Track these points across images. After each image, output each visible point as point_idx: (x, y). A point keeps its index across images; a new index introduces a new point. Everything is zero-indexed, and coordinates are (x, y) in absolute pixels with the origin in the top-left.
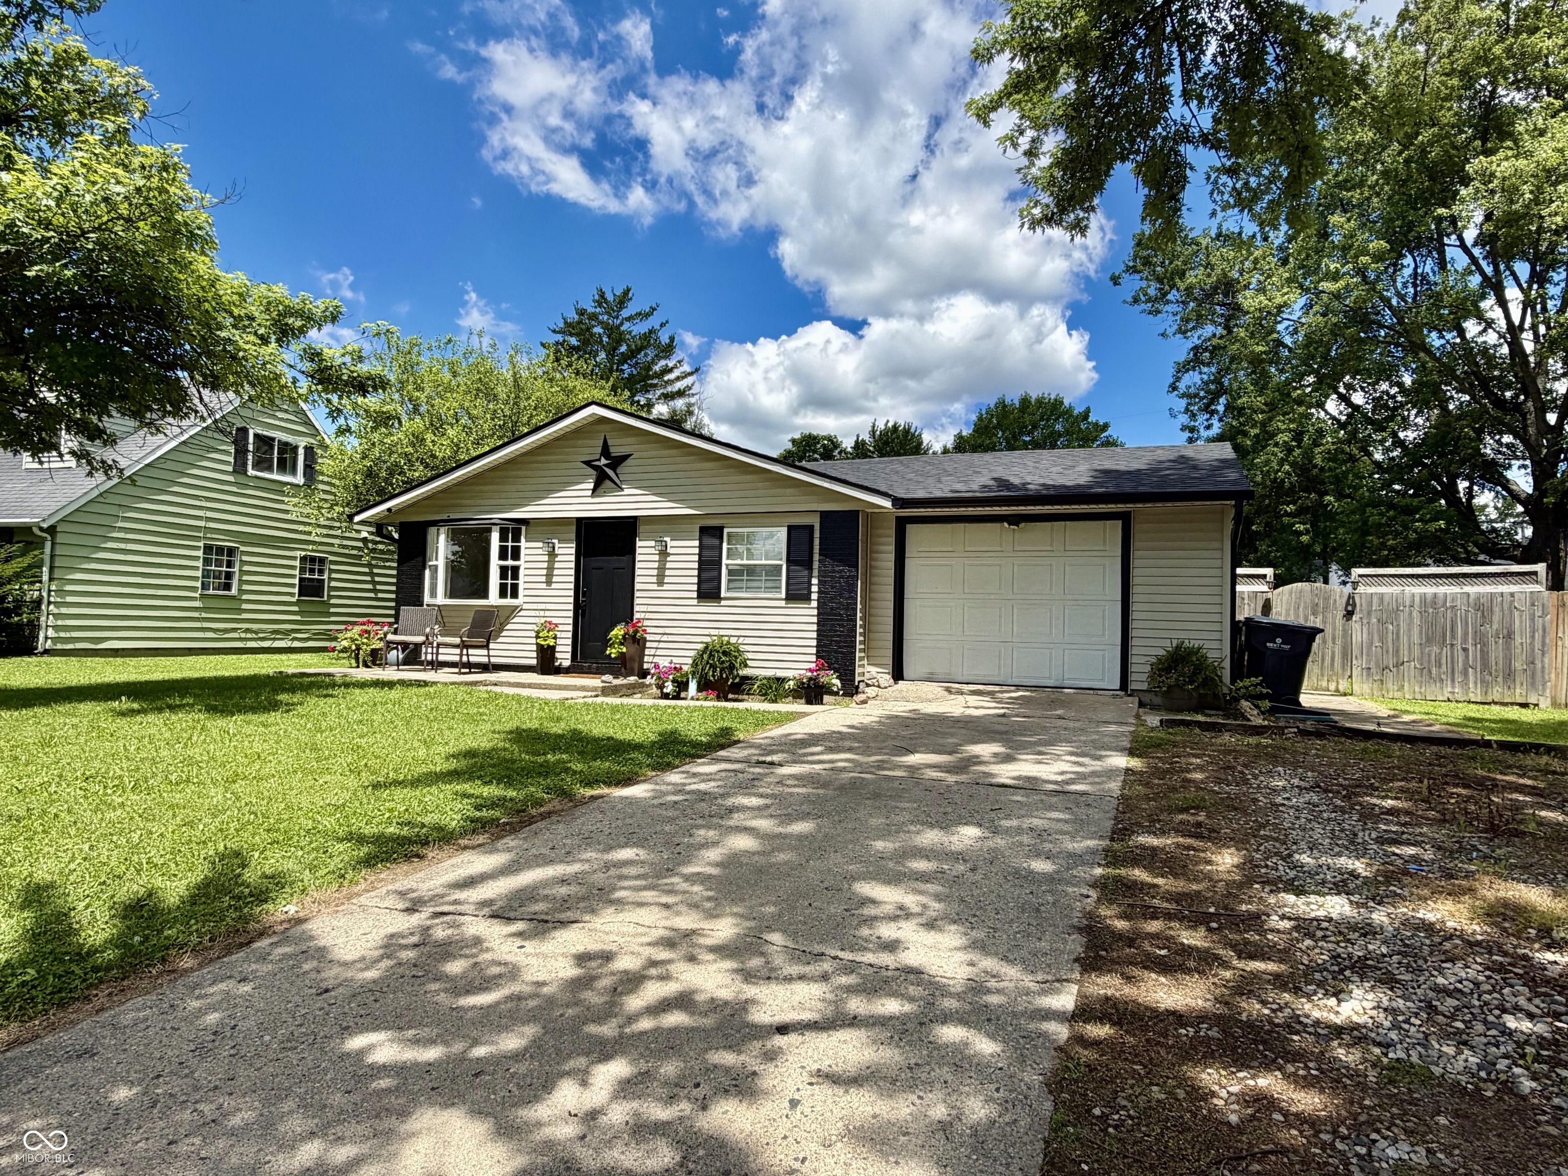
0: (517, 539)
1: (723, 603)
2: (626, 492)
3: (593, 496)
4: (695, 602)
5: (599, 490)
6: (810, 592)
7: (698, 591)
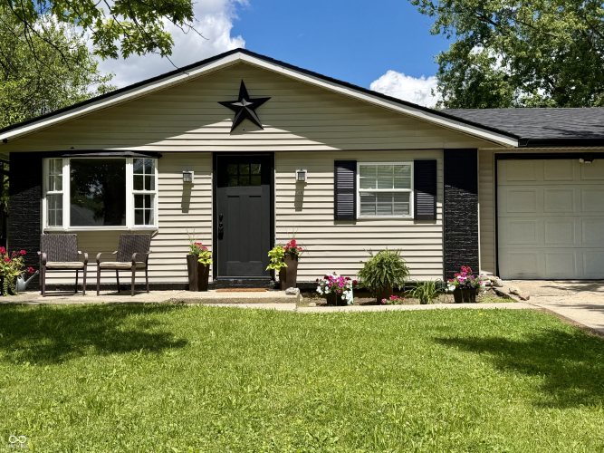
0: (149, 170)
1: (358, 224)
2: (266, 130)
3: (231, 133)
4: (332, 224)
5: (238, 128)
6: (435, 213)
7: (335, 214)
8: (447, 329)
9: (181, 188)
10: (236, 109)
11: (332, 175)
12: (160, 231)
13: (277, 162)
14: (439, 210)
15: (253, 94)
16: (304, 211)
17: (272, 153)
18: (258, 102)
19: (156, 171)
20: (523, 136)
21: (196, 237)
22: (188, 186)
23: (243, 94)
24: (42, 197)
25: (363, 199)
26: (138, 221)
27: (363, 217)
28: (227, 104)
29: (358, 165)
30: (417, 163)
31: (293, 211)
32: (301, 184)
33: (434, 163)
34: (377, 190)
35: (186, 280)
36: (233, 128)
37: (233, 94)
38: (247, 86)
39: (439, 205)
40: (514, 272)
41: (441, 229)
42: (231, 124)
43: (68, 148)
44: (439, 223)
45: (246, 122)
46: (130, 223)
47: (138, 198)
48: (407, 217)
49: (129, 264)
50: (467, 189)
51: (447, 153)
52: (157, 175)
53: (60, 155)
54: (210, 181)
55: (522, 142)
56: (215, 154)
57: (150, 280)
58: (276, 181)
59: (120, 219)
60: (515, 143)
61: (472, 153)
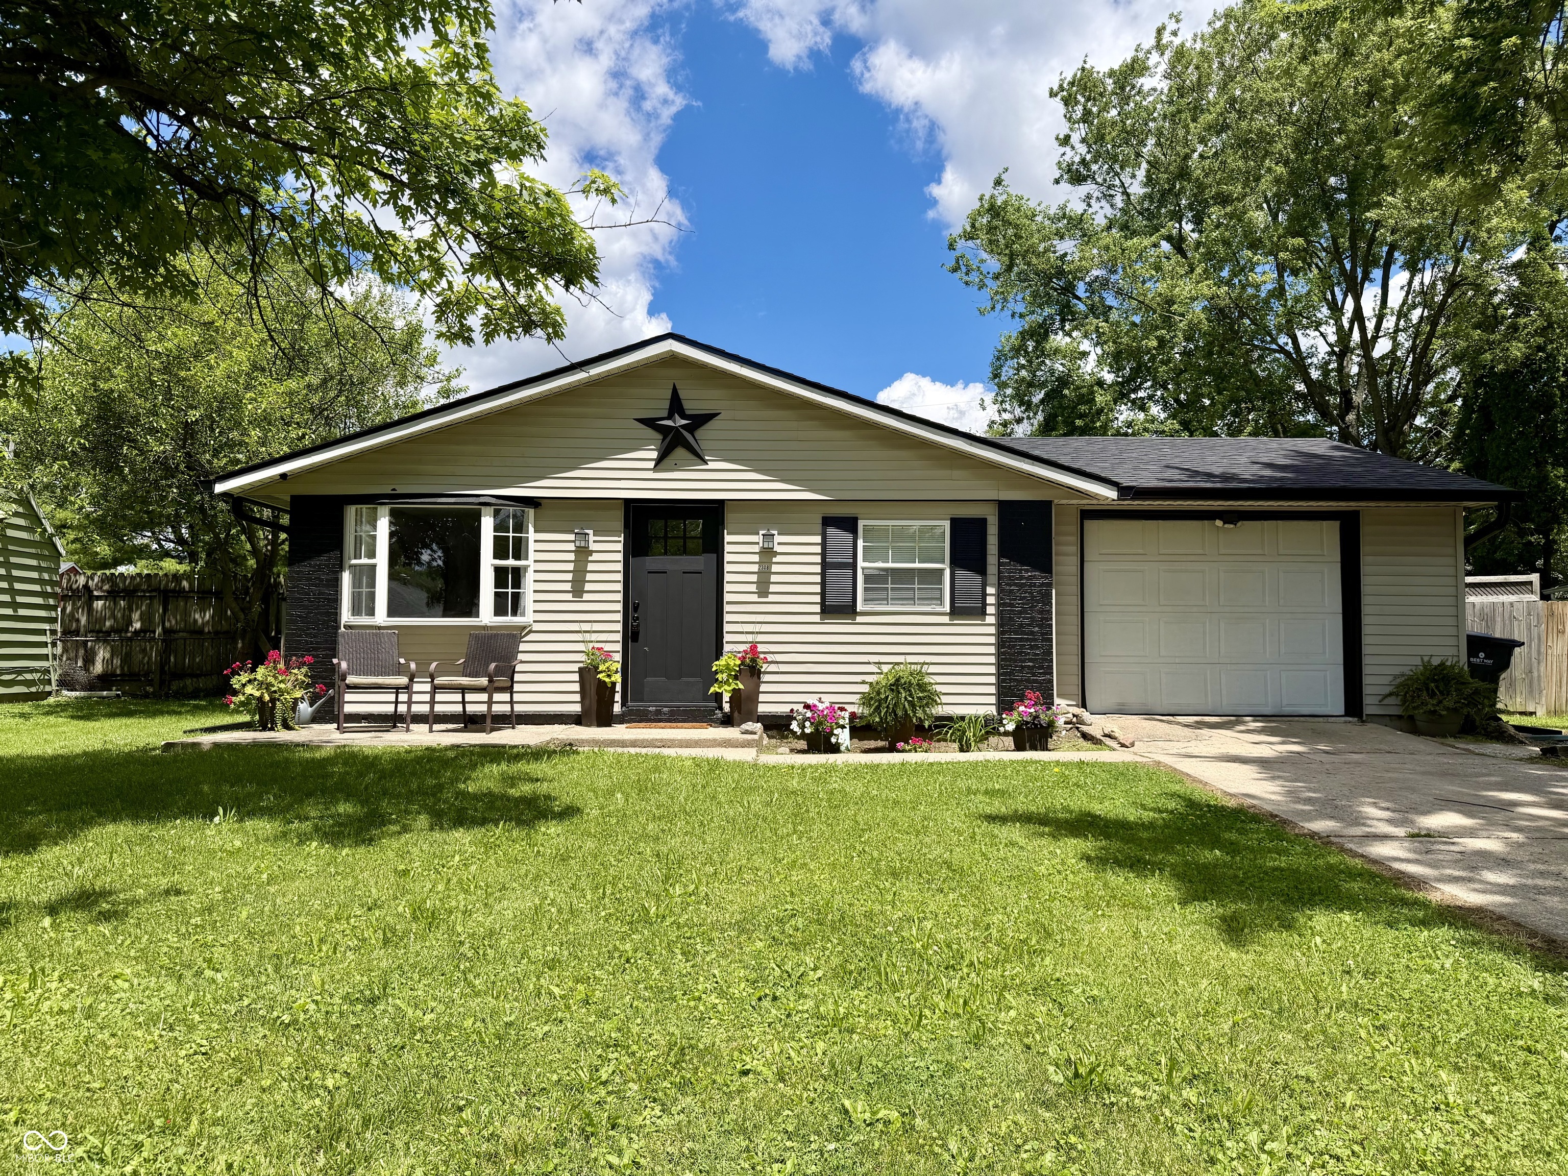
0: (520, 527)
1: (859, 619)
2: (712, 465)
3: (656, 469)
4: (817, 618)
5: (666, 462)
6: (985, 605)
7: (823, 603)
8: (1001, 793)
9: (572, 557)
10: (664, 431)
11: (818, 539)
12: (536, 627)
13: (729, 517)
14: (991, 600)
15: (691, 407)
16: (771, 598)
17: (722, 502)
18: (700, 421)
19: (531, 529)
20: (1126, 482)
21: (594, 637)
22: (583, 553)
23: (676, 406)
24: (341, 569)
25: (868, 579)
26: (500, 610)
27: (868, 608)
28: (650, 423)
29: (861, 524)
30: (955, 522)
31: (754, 598)
32: (767, 553)
33: (983, 522)
34: (890, 565)
35: (577, 708)
36: (659, 461)
37: (659, 407)
38: (682, 394)
39: (990, 590)
40: (1111, 701)
41: (992, 630)
42: (654, 455)
43: (387, 490)
44: (991, 620)
45: (680, 452)
46: (486, 614)
47: (501, 574)
48: (939, 609)
49: (484, 681)
50: (1035, 567)
51: (1005, 507)
52: (532, 535)
53: (373, 500)
54: (620, 547)
55: (1125, 491)
56: (627, 502)
57: (518, 708)
58: (728, 548)
59: (470, 607)
60: (1112, 494)
61: (1045, 507)
